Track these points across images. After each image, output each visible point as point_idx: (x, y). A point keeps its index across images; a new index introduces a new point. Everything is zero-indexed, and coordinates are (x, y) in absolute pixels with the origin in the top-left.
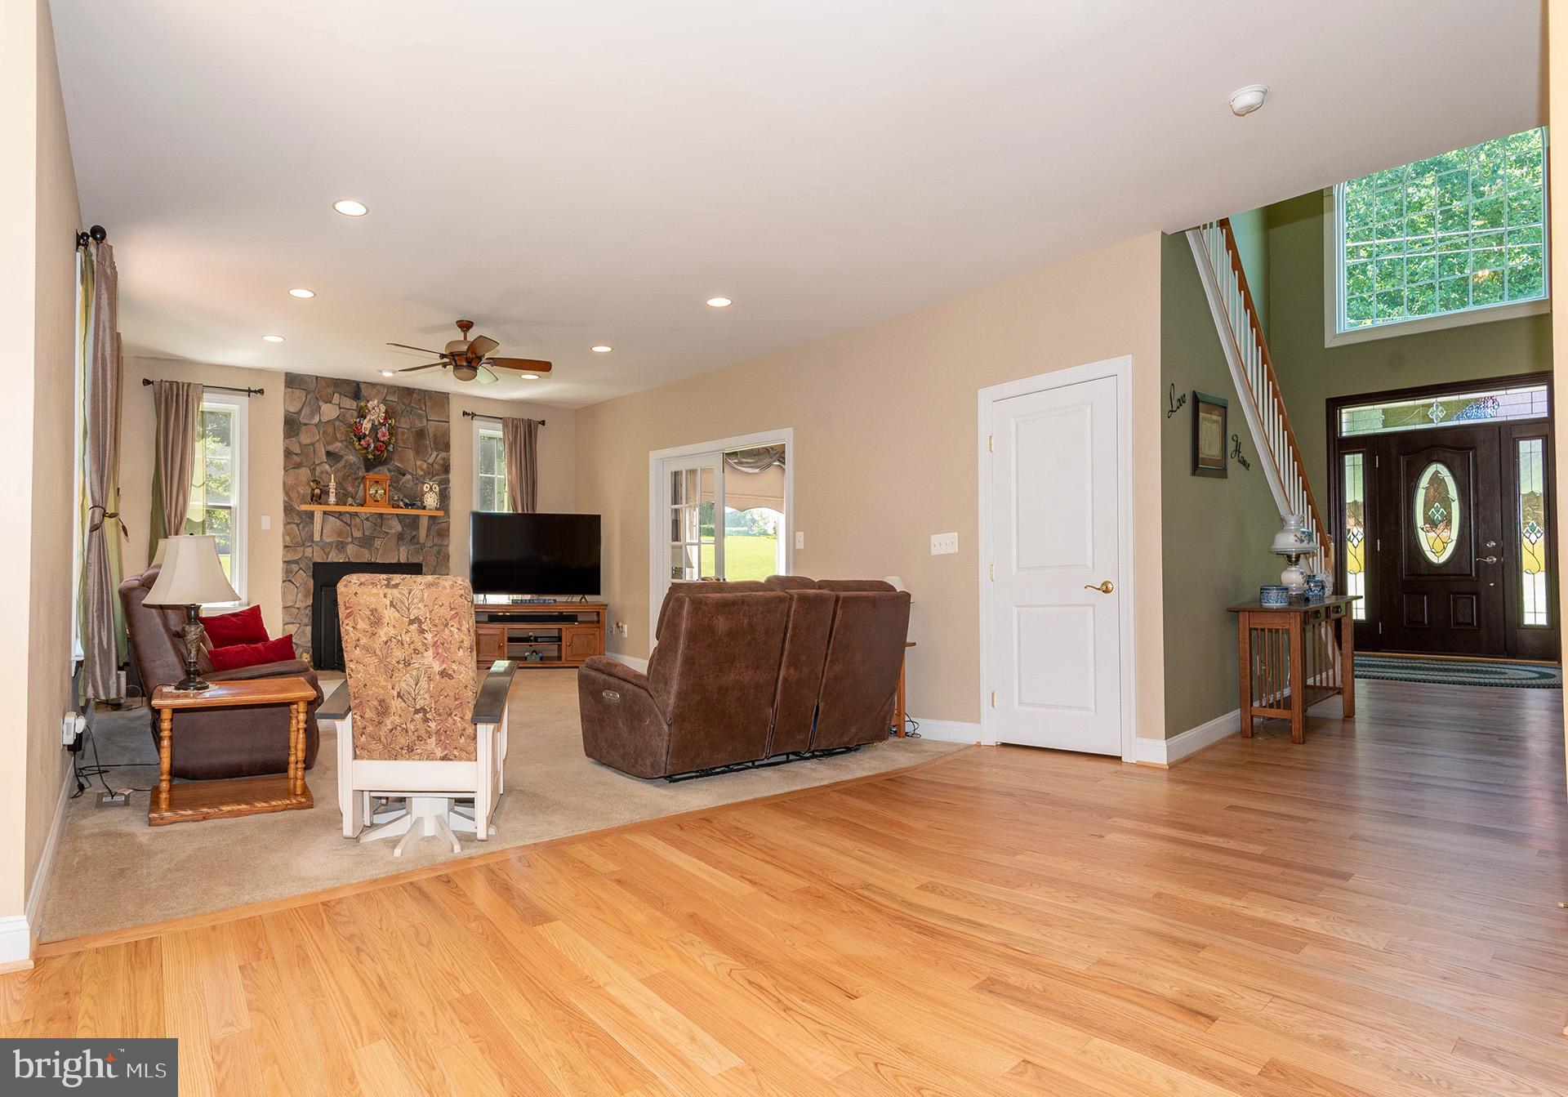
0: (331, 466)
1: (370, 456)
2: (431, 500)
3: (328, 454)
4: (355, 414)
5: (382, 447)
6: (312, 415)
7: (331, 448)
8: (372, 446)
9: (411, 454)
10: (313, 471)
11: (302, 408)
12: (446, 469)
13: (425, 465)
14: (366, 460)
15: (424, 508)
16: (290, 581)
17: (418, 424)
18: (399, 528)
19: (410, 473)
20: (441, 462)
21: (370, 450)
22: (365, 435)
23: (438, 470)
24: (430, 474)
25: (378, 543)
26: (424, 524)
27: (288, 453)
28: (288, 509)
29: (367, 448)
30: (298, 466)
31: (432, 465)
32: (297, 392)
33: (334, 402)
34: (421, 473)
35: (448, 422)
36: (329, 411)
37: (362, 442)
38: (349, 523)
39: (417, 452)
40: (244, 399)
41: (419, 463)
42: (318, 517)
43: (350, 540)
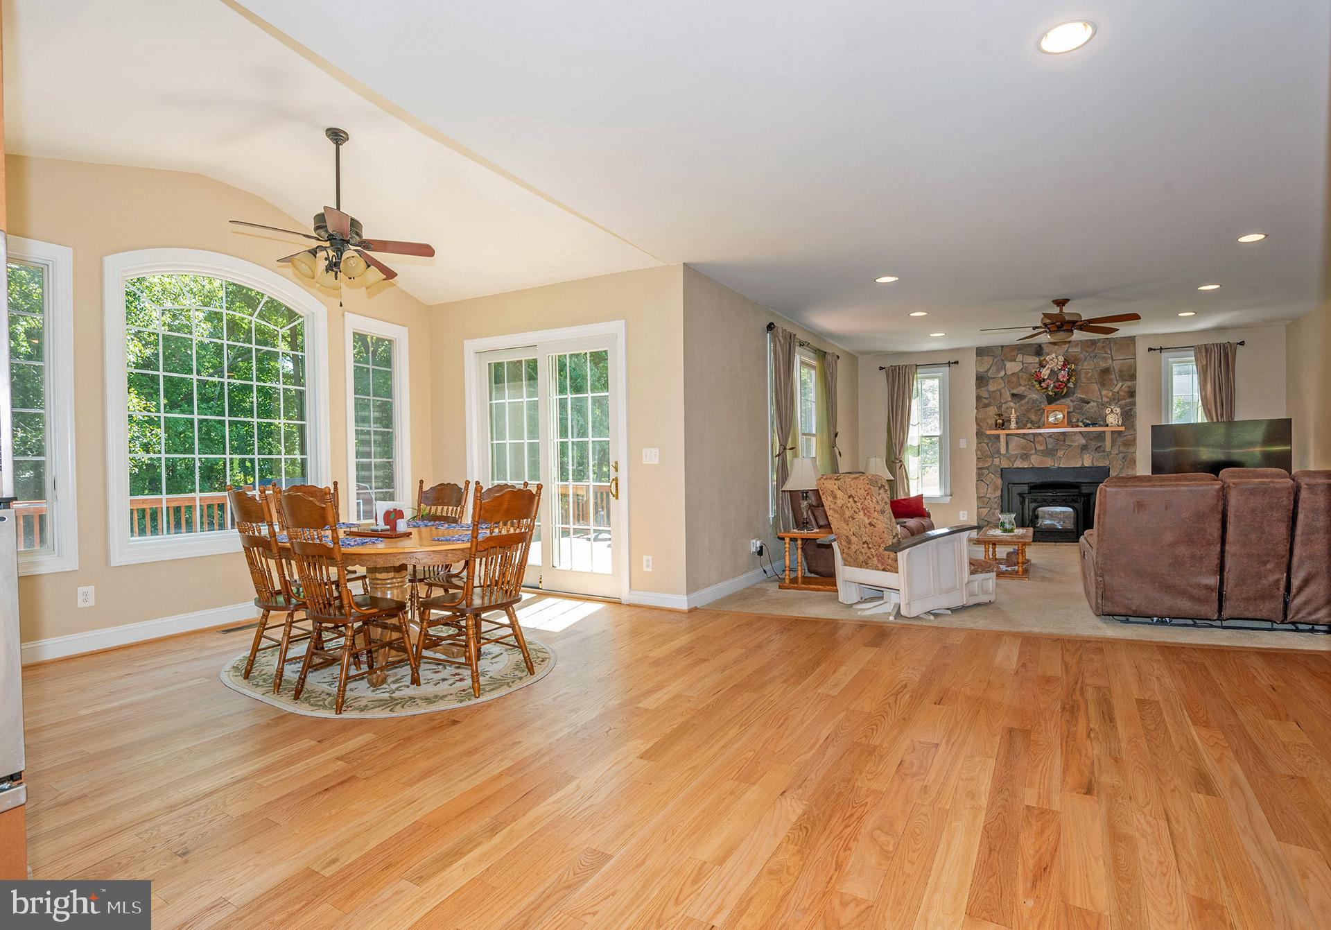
0: (1015, 404)
1: (1050, 393)
2: (1113, 419)
3: (1013, 395)
4: (1037, 365)
5: (1060, 386)
6: (998, 371)
7: (1015, 391)
8: (1052, 385)
9: (1096, 387)
10: (1000, 407)
11: (990, 368)
12: (1132, 394)
13: (1111, 394)
14: (1048, 396)
15: (1107, 426)
16: (982, 481)
17: (1103, 365)
18: (1084, 442)
19: (1094, 401)
20: (1127, 389)
21: (1050, 389)
22: (1044, 380)
23: (1124, 396)
24: (1115, 399)
25: (1060, 453)
26: (1108, 437)
27: (979, 398)
28: (980, 434)
29: (1047, 388)
30: (987, 406)
31: (1118, 393)
32: (986, 358)
33: (1017, 360)
34: (1105, 400)
35: (1135, 359)
36: (1012, 367)
37: (1043, 384)
38: (1032, 440)
39: (1103, 385)
40: (946, 369)
41: (1104, 392)
42: (1003, 439)
43: (1033, 452)
